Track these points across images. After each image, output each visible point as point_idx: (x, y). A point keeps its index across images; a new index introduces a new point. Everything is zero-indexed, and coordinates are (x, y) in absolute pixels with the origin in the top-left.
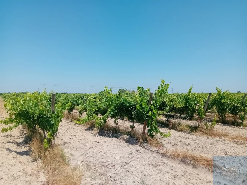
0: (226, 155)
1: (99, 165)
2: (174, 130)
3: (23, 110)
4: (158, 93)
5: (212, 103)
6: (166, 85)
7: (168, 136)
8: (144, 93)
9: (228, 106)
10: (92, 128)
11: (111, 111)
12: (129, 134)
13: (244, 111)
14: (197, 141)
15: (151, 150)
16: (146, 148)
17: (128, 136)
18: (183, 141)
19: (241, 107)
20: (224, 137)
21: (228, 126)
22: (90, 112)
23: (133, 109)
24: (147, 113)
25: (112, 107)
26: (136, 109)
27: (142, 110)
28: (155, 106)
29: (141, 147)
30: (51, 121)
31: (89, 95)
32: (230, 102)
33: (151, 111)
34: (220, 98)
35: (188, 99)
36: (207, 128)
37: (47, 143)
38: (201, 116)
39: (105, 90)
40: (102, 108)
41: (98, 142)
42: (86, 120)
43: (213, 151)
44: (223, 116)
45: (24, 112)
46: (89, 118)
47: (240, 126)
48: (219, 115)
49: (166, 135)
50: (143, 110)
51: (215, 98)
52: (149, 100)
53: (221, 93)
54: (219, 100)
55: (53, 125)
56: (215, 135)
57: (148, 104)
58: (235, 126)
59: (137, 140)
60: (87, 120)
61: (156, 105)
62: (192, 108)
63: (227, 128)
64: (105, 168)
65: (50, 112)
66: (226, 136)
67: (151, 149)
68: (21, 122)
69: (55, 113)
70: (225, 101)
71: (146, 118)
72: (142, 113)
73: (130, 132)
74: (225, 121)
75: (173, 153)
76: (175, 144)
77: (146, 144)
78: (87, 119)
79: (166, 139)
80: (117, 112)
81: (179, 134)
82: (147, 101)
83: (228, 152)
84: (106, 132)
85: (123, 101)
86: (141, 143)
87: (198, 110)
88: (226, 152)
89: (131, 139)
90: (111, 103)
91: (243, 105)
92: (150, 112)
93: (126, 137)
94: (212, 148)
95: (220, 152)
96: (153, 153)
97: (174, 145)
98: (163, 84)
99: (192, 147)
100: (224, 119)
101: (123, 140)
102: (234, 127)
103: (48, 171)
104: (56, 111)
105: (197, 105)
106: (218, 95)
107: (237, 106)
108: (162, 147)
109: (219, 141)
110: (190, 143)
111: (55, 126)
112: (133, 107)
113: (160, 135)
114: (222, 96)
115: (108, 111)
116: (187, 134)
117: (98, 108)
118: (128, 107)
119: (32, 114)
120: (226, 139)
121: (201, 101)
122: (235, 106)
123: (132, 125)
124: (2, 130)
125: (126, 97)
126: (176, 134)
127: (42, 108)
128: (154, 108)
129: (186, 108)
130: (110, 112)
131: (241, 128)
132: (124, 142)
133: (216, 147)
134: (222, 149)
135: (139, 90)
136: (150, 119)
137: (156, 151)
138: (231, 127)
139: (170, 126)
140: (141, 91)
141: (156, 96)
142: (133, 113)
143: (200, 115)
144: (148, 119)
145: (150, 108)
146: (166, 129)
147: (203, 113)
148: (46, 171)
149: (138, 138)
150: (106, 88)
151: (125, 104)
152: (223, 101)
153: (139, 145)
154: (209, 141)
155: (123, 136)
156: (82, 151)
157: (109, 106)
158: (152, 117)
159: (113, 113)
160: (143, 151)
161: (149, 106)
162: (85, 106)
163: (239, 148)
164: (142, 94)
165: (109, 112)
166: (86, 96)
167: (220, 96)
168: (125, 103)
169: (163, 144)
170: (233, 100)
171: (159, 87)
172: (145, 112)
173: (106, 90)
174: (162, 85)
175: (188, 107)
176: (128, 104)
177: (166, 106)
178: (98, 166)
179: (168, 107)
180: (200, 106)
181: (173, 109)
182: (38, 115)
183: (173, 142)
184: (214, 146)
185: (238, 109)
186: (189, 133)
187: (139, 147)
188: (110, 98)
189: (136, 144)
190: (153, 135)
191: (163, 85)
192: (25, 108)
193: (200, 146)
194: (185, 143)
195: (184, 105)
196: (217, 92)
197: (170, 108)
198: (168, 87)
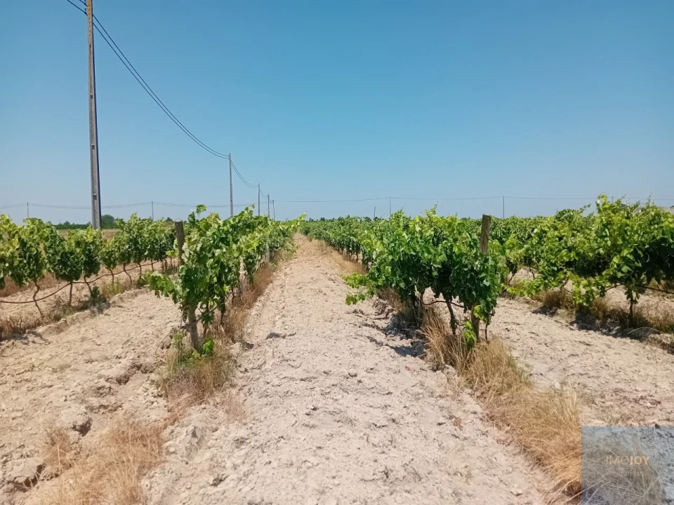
1: (612, 395)
3: (411, 255)
10: (551, 309)
11: (622, 263)
22: (547, 265)
25: (625, 253)
30: (482, 280)
31: (522, 222)
37: (471, 330)
39: (598, 205)
40: (591, 254)
41: (589, 345)
42: (538, 287)
45: (412, 258)
46: (547, 281)
55: (488, 289)
60: (541, 288)
64: (633, 405)
65: (480, 258)
68: (395, 282)
69: (490, 260)
78: (540, 285)
80: (640, 265)
84: (597, 322)
85: (663, 234)
90: (620, 242)
101: (659, 345)
103: (482, 393)
104: (490, 258)
111: (492, 291)
115: (612, 263)
117: (578, 254)
119: (428, 264)
124: (347, 300)
125: (671, 223)
127: (459, 249)
130: (618, 265)
132: (666, 353)
148: (478, 394)
150: (603, 200)
151: (670, 244)
155: (657, 336)
156: (548, 360)
157: (616, 249)
159: (630, 269)
162: (527, 250)
165: (615, 266)
166: (515, 224)
168: (671, 241)
173: (604, 204)
178: (612, 398)
182: (440, 266)
188: (620, 228)
192: (414, 251)
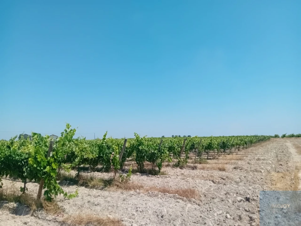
0: (137, 212)
2: (84, 187)
4: (61, 142)
5: (131, 150)
6: (71, 130)
7: (74, 196)
8: (42, 141)
9: (146, 153)
12: (17, 199)
13: (160, 158)
14: (109, 199)
15: (47, 220)
16: (40, 217)
17: (16, 203)
18: (92, 200)
19: (158, 154)
20: (139, 190)
21: (146, 176)
23: (25, 164)
24: (43, 169)
26: (29, 164)
27: (36, 165)
28: (55, 159)
29: (33, 217)
32: (148, 149)
33: (50, 166)
34: (138, 144)
35: (102, 147)
36: (122, 181)
38: (116, 167)
43: (124, 209)
44: (141, 165)
47: (157, 175)
48: (137, 163)
49: (71, 195)
50: (38, 165)
51: (133, 145)
52: (48, 151)
53: (139, 138)
54: (138, 147)
56: (130, 189)
57: (46, 156)
58: (152, 175)
59: (28, 207)
61: (57, 157)
62: (106, 157)
63: (144, 177)
66: (141, 188)
67: (47, 218)
70: (142, 147)
71: (42, 175)
72: (37, 169)
73: (20, 197)
74: (143, 170)
75: (75, 219)
76: (82, 206)
77: (40, 212)
79: (71, 201)
81: (90, 191)
82: (46, 152)
83: (139, 208)
85: (10, 153)
86: (34, 211)
87: (112, 160)
88: (137, 208)
89: (20, 208)
91: (159, 151)
92: (48, 167)
93: (13, 205)
94: (123, 205)
95: (130, 208)
96: (49, 223)
97: (79, 208)
98: (68, 129)
99: (101, 207)
100: (142, 168)
101: (7, 210)
102: (152, 177)
105: (112, 154)
106: (136, 141)
107: (154, 153)
108: (62, 213)
109: (133, 195)
110: (100, 202)
112: (25, 161)
113: (64, 196)
114: (140, 143)
116: (99, 191)
118: (17, 161)
120: (141, 191)
121: (116, 149)
122: (152, 153)
123: (23, 187)
126: (86, 192)
128: (54, 162)
129: (100, 158)
131: (158, 177)
132: (8, 212)
133: (128, 203)
134: (134, 204)
135: (34, 138)
136: (47, 177)
137: (54, 220)
138: (149, 176)
139: (81, 182)
140: (37, 139)
141: (56, 145)
142: (24, 169)
143: (114, 166)
144: (44, 177)
145: (48, 162)
146: (75, 186)
147: (118, 163)
149: (31, 205)
151: (13, 157)
152: (140, 148)
153: (31, 214)
154: (122, 197)
155: (7, 204)
158: (50, 173)
160: (34, 222)
161: (47, 159)
163: (151, 201)
164: (39, 142)
167: (138, 143)
169: (64, 208)
170: (151, 146)
171: (62, 133)
172: (40, 167)
174: (66, 131)
175: (102, 157)
176: (17, 157)
177: (77, 157)
179: (78, 158)
180: (115, 154)
181: (85, 161)
183: (79, 203)
184: (125, 203)
185: (155, 156)
186: (102, 189)
187: (30, 217)
189: (27, 214)
190: (52, 197)
191: (68, 131)
193: (110, 204)
194: (94, 203)
195: (98, 154)
196: (136, 138)
197: (81, 159)
198: (74, 134)
